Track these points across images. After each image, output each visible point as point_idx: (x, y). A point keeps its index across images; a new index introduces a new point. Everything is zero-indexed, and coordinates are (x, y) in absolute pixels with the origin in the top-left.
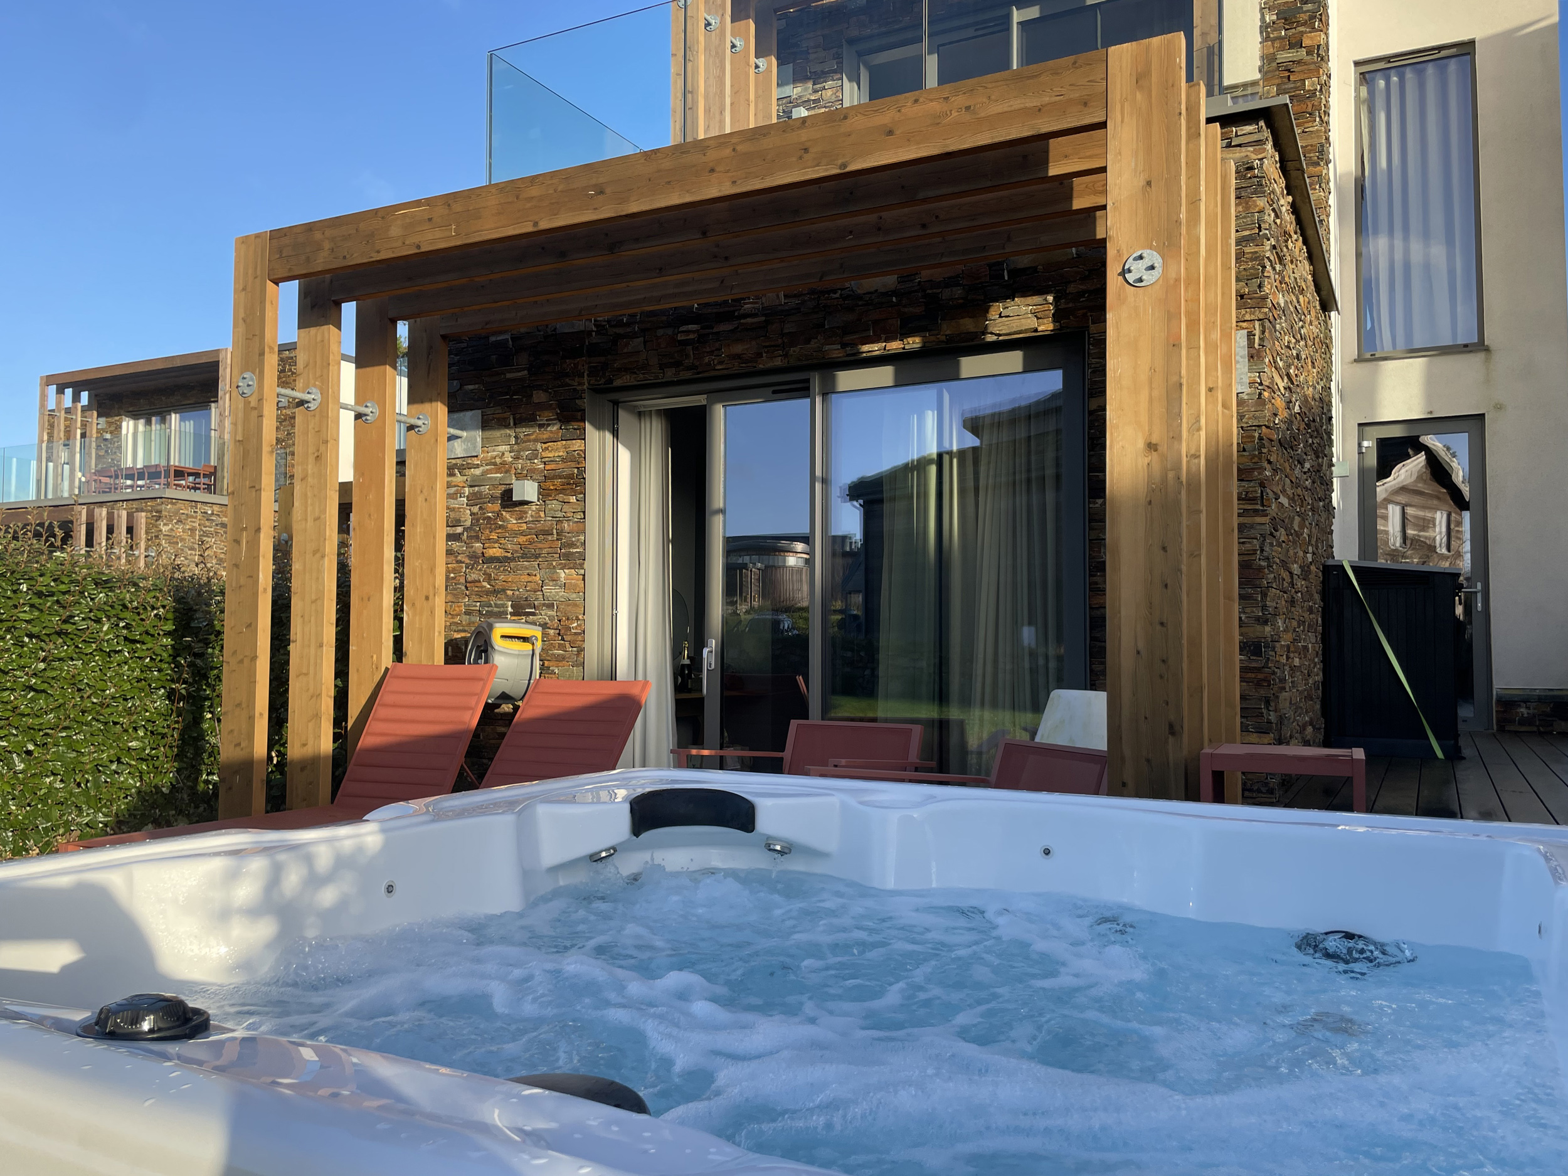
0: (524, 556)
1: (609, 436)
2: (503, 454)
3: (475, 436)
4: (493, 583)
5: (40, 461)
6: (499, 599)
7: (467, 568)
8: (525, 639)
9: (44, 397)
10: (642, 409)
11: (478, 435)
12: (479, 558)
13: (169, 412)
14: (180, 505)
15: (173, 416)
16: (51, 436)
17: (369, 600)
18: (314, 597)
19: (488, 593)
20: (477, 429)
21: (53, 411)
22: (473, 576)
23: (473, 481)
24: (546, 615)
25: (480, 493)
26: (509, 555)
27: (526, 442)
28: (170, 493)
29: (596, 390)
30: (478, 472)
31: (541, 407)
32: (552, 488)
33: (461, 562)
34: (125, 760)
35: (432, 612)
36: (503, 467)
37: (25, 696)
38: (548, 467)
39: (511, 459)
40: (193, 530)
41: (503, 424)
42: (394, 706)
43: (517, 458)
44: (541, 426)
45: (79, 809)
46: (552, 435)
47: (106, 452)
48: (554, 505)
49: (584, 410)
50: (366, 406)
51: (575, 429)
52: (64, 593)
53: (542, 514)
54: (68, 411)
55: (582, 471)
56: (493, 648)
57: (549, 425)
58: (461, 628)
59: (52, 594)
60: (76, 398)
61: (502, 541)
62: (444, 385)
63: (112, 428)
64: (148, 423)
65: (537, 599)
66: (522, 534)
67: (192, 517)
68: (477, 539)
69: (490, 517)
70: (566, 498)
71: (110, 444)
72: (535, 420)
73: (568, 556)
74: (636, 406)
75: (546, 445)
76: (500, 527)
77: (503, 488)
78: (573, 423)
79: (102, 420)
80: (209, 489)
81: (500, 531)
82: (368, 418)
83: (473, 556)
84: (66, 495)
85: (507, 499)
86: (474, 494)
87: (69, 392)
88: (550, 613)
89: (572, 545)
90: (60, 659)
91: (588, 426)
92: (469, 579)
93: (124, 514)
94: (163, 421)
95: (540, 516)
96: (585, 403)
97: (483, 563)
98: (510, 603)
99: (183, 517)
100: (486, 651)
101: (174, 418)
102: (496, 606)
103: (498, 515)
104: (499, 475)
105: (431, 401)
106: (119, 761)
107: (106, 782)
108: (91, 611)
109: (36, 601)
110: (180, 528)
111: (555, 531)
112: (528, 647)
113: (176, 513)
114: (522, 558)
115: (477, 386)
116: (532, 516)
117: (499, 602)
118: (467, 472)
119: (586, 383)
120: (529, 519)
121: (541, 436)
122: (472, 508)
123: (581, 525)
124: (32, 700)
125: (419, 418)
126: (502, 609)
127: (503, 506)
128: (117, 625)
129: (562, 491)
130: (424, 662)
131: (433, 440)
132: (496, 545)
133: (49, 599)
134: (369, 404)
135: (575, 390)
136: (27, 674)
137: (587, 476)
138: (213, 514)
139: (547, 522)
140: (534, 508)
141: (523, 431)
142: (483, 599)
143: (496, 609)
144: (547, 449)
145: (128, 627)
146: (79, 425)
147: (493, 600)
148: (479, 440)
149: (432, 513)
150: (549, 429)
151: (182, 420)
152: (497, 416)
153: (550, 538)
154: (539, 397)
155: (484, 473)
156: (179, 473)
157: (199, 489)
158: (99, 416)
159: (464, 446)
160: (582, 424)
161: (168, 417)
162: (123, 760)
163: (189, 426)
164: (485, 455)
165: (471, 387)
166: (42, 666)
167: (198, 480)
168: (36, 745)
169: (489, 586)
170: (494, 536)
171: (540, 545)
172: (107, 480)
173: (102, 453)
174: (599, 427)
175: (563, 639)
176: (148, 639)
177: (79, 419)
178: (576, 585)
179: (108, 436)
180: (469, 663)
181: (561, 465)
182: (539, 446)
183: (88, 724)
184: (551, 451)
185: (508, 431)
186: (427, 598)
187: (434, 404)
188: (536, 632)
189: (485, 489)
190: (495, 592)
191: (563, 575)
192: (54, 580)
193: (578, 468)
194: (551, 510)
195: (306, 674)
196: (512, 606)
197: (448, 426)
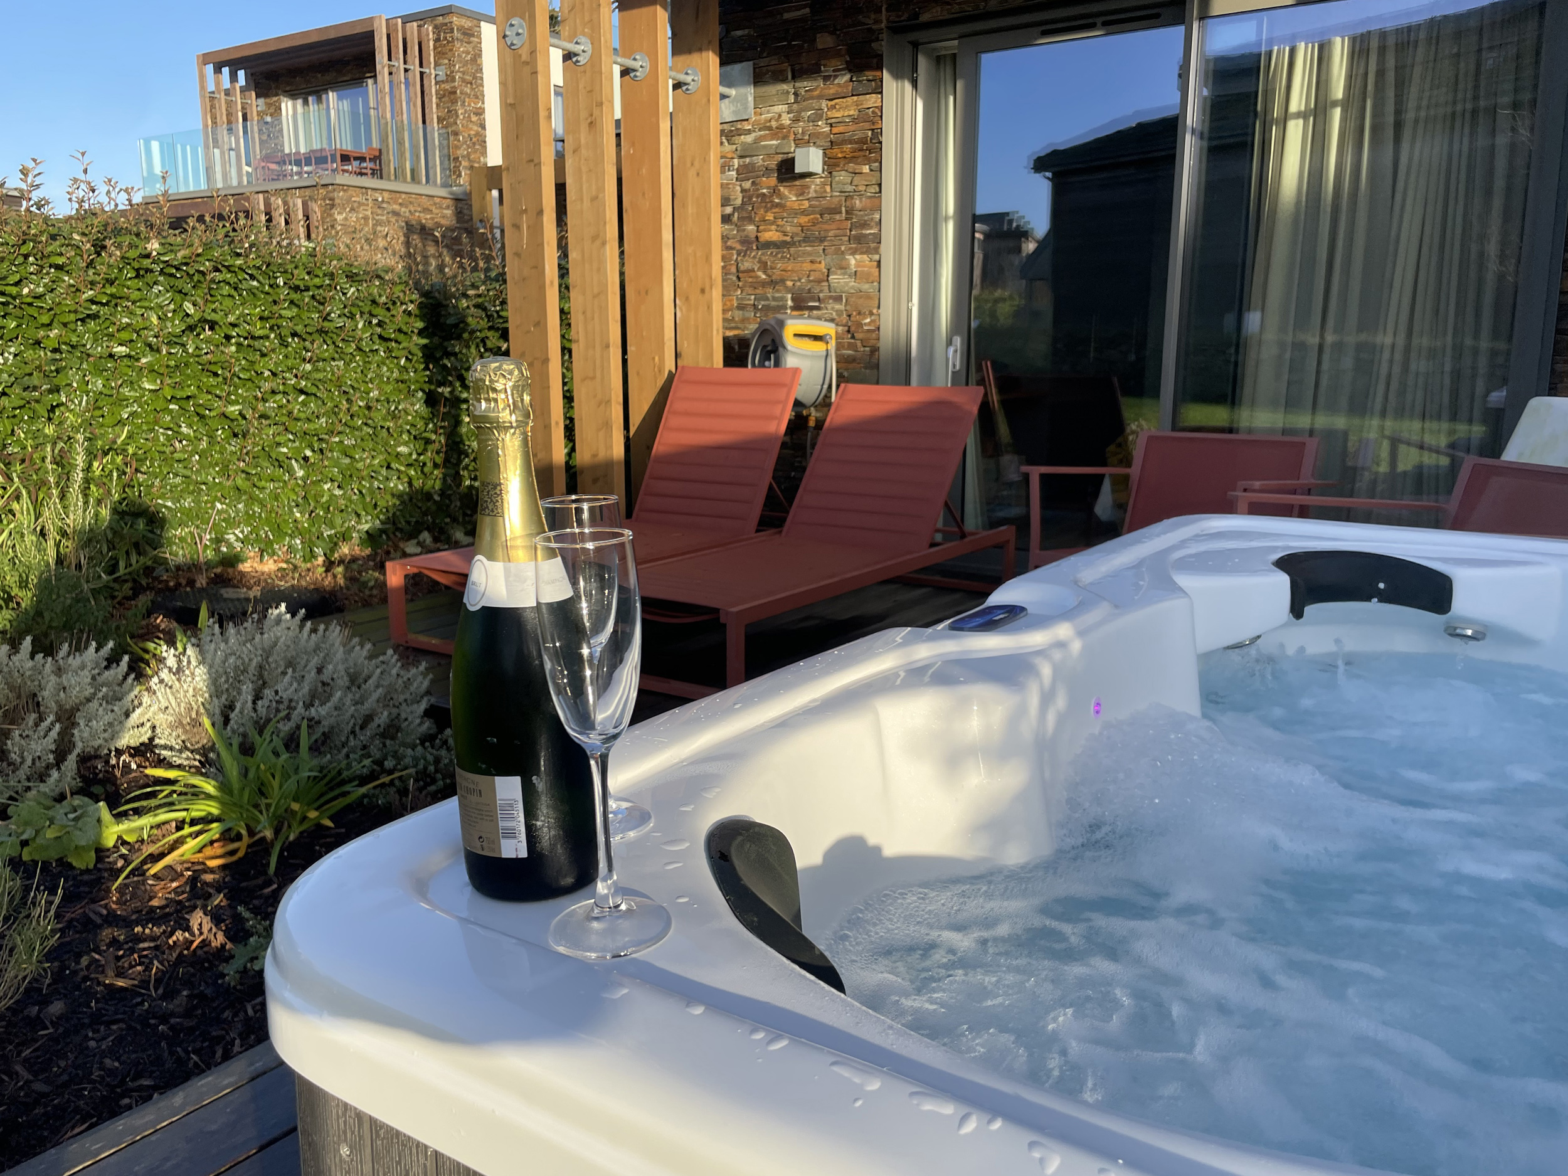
0: (806, 240)
1: (908, 86)
2: (780, 116)
3: (746, 95)
4: (769, 272)
5: (207, 147)
6: (778, 291)
7: (739, 254)
8: (817, 338)
9: (202, 77)
10: (943, 53)
11: (749, 93)
12: (752, 243)
13: (326, 91)
14: (351, 191)
15: (330, 94)
16: (214, 123)
17: (647, 293)
18: (596, 291)
19: (764, 284)
20: (748, 84)
21: (213, 93)
22: (746, 265)
23: (743, 150)
24: (833, 309)
25: (752, 165)
26: (788, 239)
27: (808, 99)
28: (341, 179)
29: (896, 30)
30: (749, 139)
31: (827, 54)
32: (840, 155)
33: (731, 248)
34: (394, 465)
35: (709, 307)
36: (779, 132)
37: (296, 400)
38: (835, 130)
39: (789, 122)
40: (366, 218)
41: (779, 77)
42: (687, 414)
43: (796, 120)
44: (826, 78)
45: (358, 515)
46: (840, 90)
47: (269, 136)
48: (842, 177)
49: (882, 56)
50: (635, 59)
51: (869, 80)
52: (319, 287)
53: (828, 188)
54: (227, 93)
55: (877, 133)
56: (784, 347)
57: (836, 77)
58: (733, 325)
59: (307, 289)
60: (234, 78)
61: (780, 222)
62: (715, 30)
63: (272, 110)
64: (306, 102)
65: (821, 291)
66: (804, 213)
67: (364, 204)
68: (750, 220)
69: (764, 194)
70: (858, 168)
71: (272, 130)
72: (819, 71)
73: (859, 239)
74: (935, 49)
75: (833, 103)
76: (777, 205)
77: (780, 158)
78: (867, 73)
79: (261, 101)
80: (378, 173)
81: (776, 210)
82: (638, 74)
83: (745, 241)
84: (235, 183)
85: (787, 170)
86: (745, 166)
87: (226, 70)
88: (838, 307)
89: (865, 225)
90: (324, 360)
91: (886, 75)
92: (742, 268)
93: (299, 202)
94: (319, 100)
95: (825, 191)
96: (884, 46)
97: (758, 248)
98: (789, 296)
99: (355, 205)
100: (775, 350)
101: (332, 96)
102: (774, 299)
103: (775, 191)
104: (774, 142)
105: (700, 50)
106: (389, 467)
107: (379, 488)
108: (345, 307)
109: (295, 296)
110: (353, 217)
111: (843, 209)
112: (820, 347)
113: (349, 200)
114: (804, 241)
115: (746, 32)
116: (816, 191)
117: (777, 295)
118: (736, 139)
119: (884, 21)
120: (812, 194)
121: (827, 92)
122: (743, 184)
123: (876, 201)
124: (304, 403)
125: (687, 74)
126: (781, 303)
127: (781, 180)
128: (370, 322)
129: (853, 159)
130: (702, 364)
131: (704, 100)
132: (773, 227)
133: (305, 294)
134: (638, 57)
135: (870, 30)
136: (296, 376)
137: (884, 139)
138: (383, 201)
139: (833, 197)
140: (818, 181)
141: (805, 85)
142: (758, 291)
143: (773, 303)
144: (834, 107)
145: (380, 324)
146: (239, 107)
147: (770, 292)
148: (751, 99)
149: (706, 191)
150: (836, 81)
151: (340, 98)
152: (772, 68)
153: (837, 217)
154: (824, 41)
155: (757, 141)
156: (345, 158)
157: (366, 174)
158: (257, 97)
159: (733, 108)
160: (879, 73)
161: (324, 96)
162: (393, 465)
163: (346, 105)
164: (758, 117)
165: (739, 33)
166: (308, 367)
167: (364, 165)
168: (313, 451)
169: (764, 277)
170: (770, 217)
171: (826, 227)
172: (273, 166)
173: (265, 137)
174: (897, 75)
175: (853, 337)
176: (401, 337)
177: (239, 101)
178: (869, 274)
179: (269, 119)
180: (753, 365)
181: (852, 127)
182: (824, 104)
183: (359, 429)
184: (839, 110)
185: (785, 87)
186: (703, 291)
187: (704, 54)
188: (828, 329)
189: (759, 160)
190: (772, 283)
191: (853, 262)
192: (309, 273)
193: (873, 130)
194: (838, 183)
195: (593, 378)
196: (793, 299)
197: (721, 83)
